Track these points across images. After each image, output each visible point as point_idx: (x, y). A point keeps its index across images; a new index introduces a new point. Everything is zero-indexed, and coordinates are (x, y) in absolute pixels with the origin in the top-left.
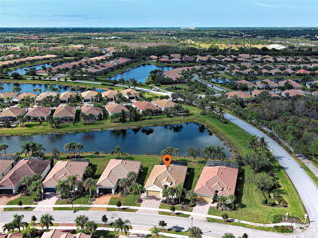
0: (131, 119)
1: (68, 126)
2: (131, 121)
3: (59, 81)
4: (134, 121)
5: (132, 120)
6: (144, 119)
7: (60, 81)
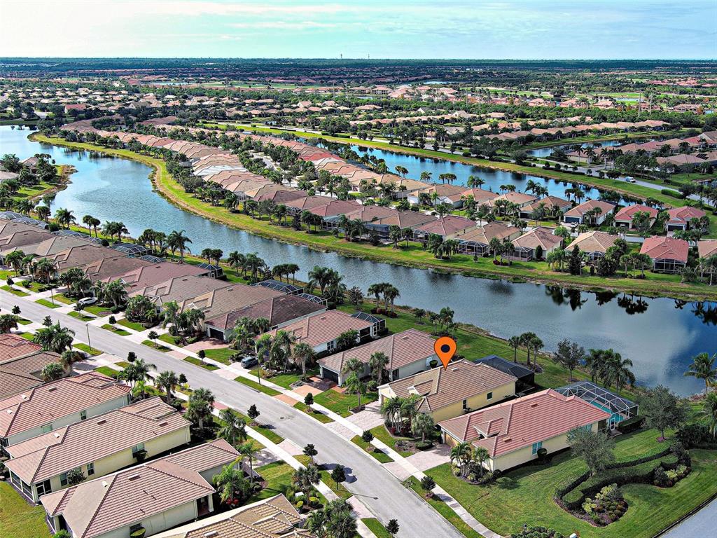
0: (592, 269)
1: (465, 260)
2: (592, 273)
3: (589, 176)
4: (600, 275)
5: (595, 271)
6: (624, 276)
7: (592, 176)
